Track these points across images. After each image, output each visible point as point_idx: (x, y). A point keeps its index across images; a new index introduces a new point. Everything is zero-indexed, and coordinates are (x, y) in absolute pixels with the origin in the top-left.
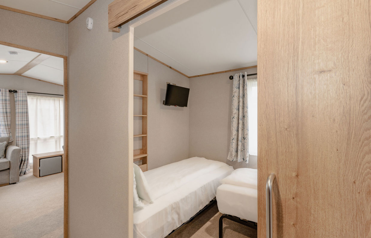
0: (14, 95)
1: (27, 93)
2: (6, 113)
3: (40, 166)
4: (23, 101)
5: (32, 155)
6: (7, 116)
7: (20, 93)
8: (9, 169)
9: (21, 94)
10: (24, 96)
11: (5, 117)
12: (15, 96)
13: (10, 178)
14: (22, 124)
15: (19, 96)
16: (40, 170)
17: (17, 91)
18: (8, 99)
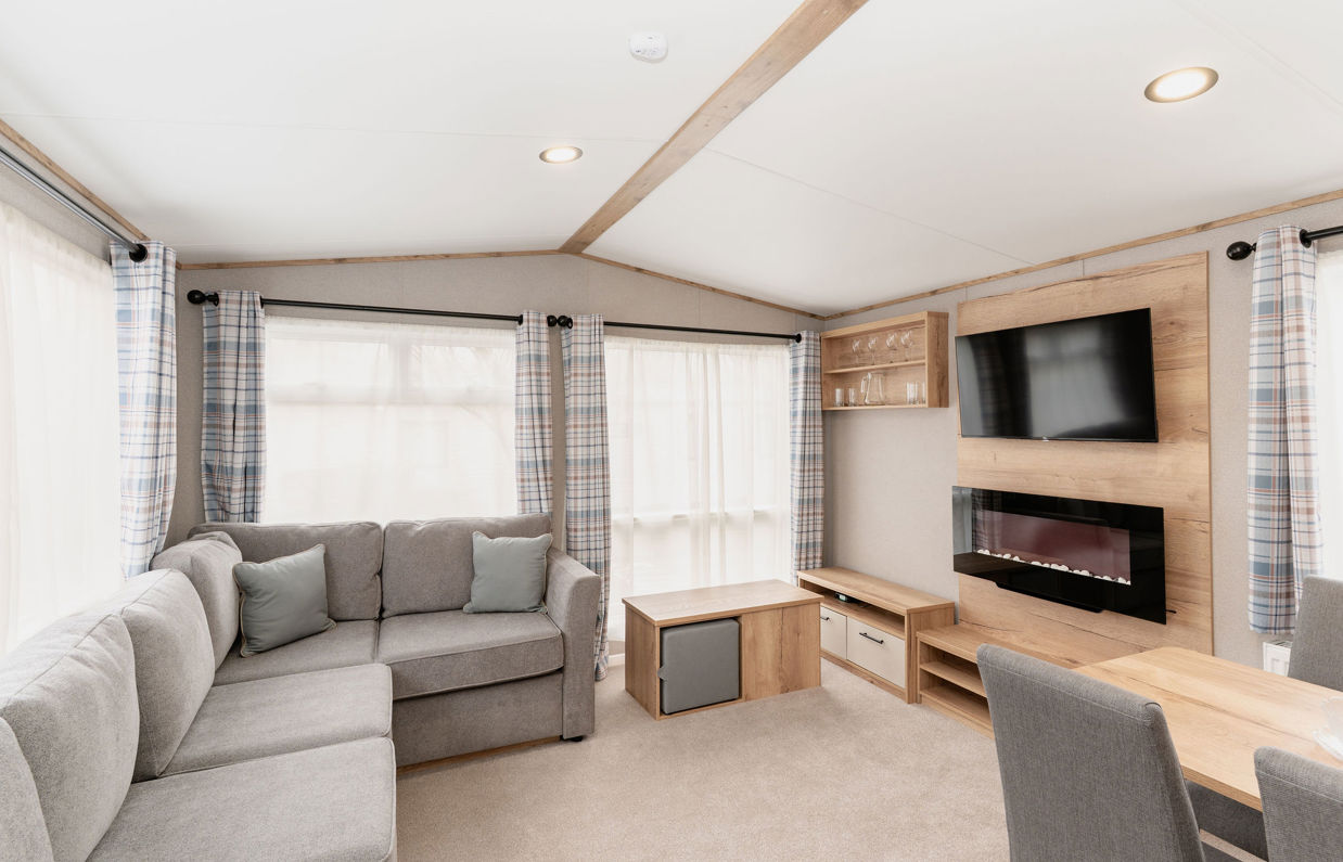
0: (561, 335)
1: (602, 326)
2: (541, 410)
3: (661, 665)
4: (590, 362)
5: (624, 601)
6: (542, 427)
7: (579, 328)
8: (561, 670)
9: (584, 333)
10: (593, 341)
11: (537, 431)
12: (564, 343)
13: (566, 713)
14: (588, 461)
15: (579, 340)
16: (661, 680)
17: (570, 320)
18: (545, 353)
